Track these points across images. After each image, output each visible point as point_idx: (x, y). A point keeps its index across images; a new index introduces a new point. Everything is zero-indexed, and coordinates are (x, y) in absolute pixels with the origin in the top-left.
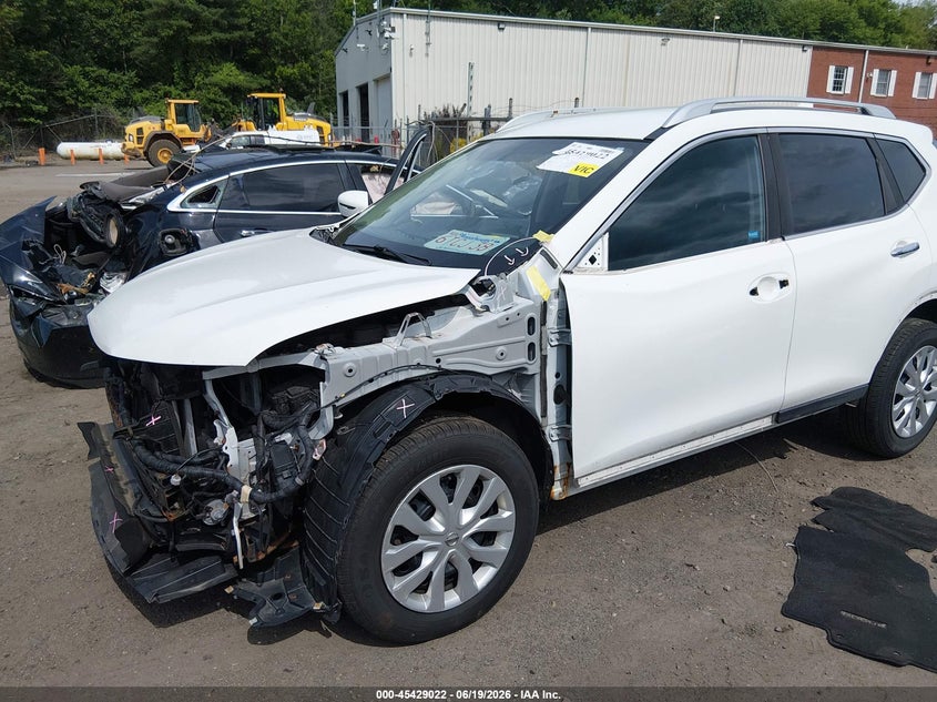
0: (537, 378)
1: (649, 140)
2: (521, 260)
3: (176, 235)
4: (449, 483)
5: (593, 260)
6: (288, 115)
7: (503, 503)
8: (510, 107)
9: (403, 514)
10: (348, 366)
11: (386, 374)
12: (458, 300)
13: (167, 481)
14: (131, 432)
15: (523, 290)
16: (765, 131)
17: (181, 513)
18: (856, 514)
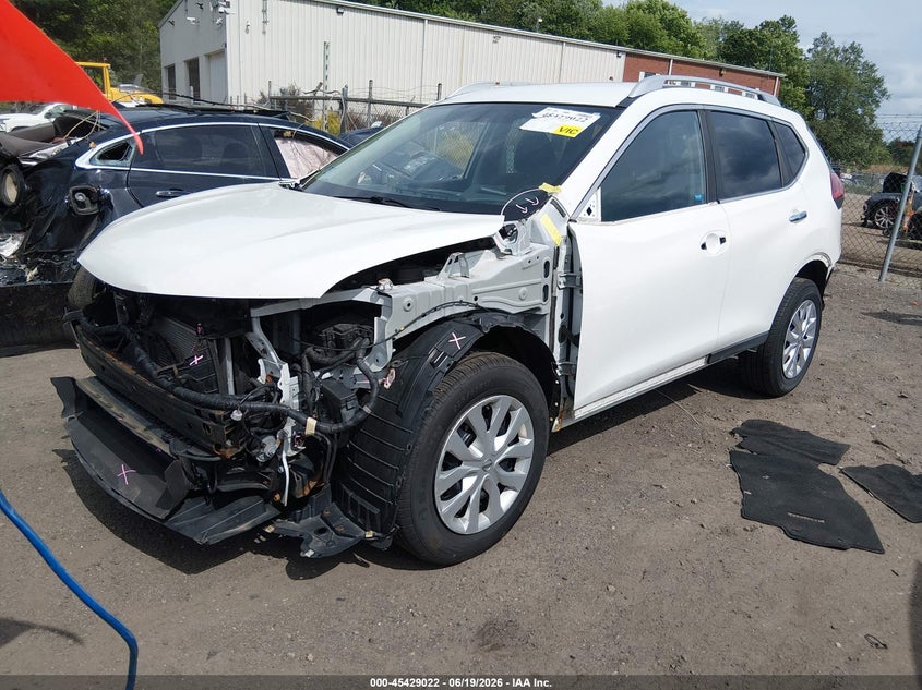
0: (548, 318)
1: (621, 107)
2: (533, 209)
3: (87, 192)
4: (487, 413)
5: (589, 211)
6: (112, 86)
7: (524, 432)
8: (370, 88)
9: (452, 441)
10: (406, 301)
11: (435, 309)
12: (487, 243)
13: (228, 417)
14: (176, 371)
15: (536, 236)
16: (701, 107)
17: (236, 451)
18: (767, 439)
